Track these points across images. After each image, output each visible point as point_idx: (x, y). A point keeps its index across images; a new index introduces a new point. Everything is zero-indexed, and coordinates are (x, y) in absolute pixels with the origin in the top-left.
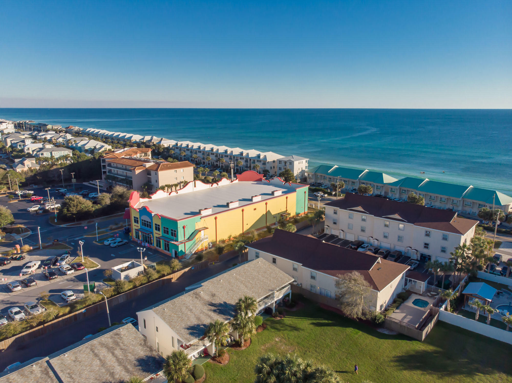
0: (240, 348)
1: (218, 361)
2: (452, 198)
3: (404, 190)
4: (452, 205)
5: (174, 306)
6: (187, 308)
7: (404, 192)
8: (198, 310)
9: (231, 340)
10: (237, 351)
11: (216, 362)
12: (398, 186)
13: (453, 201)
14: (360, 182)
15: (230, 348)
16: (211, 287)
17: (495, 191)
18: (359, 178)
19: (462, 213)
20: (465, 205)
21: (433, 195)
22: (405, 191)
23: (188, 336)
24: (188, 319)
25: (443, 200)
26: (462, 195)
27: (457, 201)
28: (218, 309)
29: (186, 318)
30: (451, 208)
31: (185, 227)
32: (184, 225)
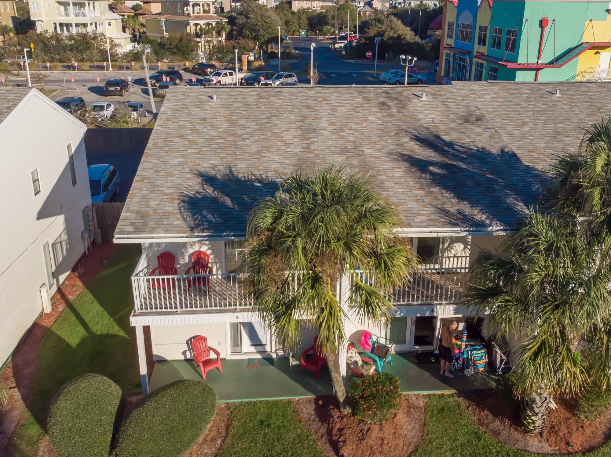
0: (516, 435)
1: (329, 432)
5: (262, 101)
6: (302, 121)
8: (342, 138)
9: (491, 365)
10: (487, 438)
11: (323, 430)
15: (460, 400)
16: (486, 97)
23: (172, 207)
24: (259, 152)
28: (442, 166)
29: (255, 148)
31: (546, 26)
32: (545, 16)
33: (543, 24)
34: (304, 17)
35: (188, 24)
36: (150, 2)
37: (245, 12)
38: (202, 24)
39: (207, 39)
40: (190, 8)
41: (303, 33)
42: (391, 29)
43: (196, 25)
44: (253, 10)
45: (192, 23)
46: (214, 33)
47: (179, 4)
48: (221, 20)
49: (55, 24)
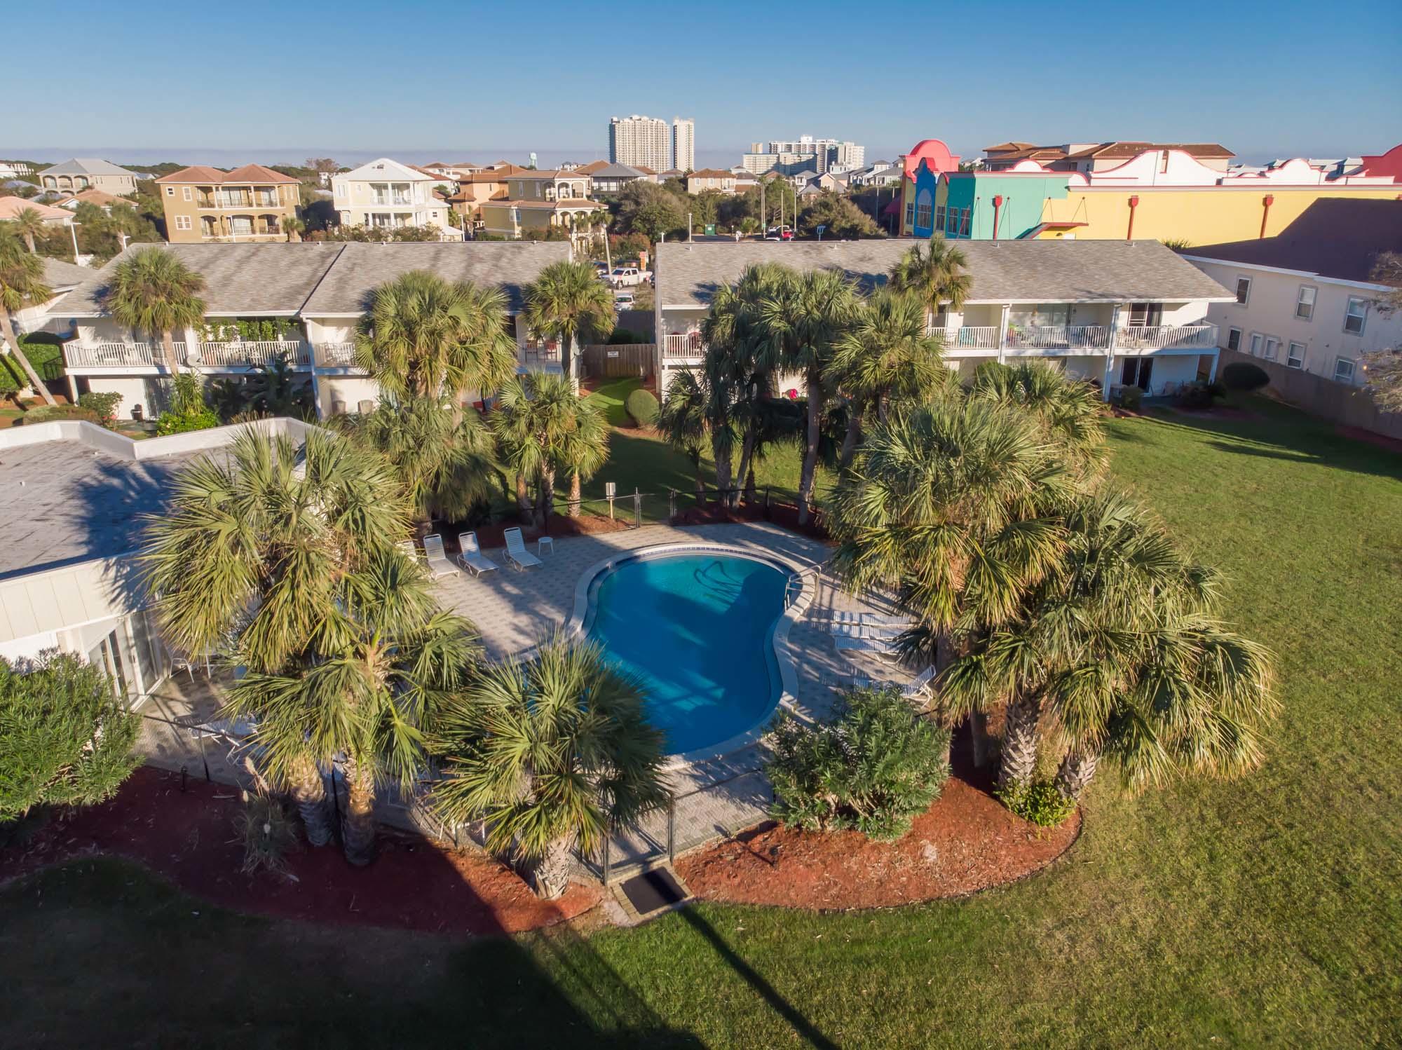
31: (1000, 203)
32: (998, 194)
33: (996, 202)
34: (710, 204)
35: (553, 213)
36: (471, 182)
37: (633, 196)
38: (572, 213)
39: (580, 235)
40: (554, 190)
41: (710, 229)
42: (843, 217)
43: (564, 214)
44: (646, 193)
45: (559, 211)
46: (590, 225)
47: (538, 184)
48: (600, 207)
49: (367, 215)
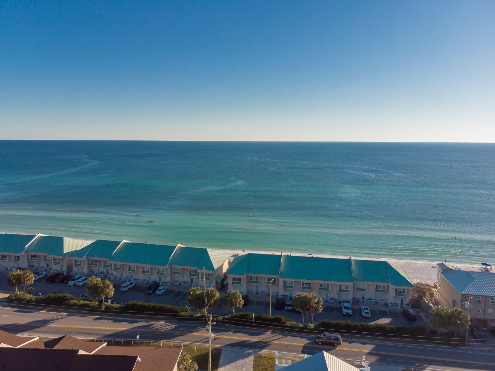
2: (157, 267)
3: (94, 261)
4: (158, 276)
7: (94, 263)
12: (85, 257)
13: (158, 270)
14: (29, 255)
17: (206, 250)
18: (26, 249)
19: (171, 285)
20: (174, 273)
21: (133, 265)
22: (96, 261)
25: (146, 270)
26: (168, 261)
27: (164, 270)
30: (158, 280)
